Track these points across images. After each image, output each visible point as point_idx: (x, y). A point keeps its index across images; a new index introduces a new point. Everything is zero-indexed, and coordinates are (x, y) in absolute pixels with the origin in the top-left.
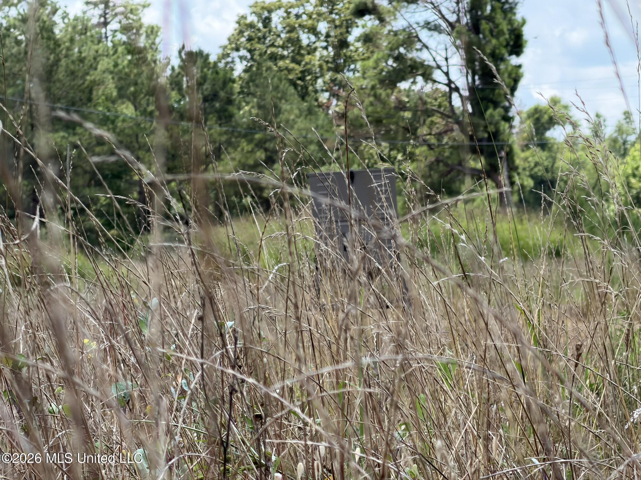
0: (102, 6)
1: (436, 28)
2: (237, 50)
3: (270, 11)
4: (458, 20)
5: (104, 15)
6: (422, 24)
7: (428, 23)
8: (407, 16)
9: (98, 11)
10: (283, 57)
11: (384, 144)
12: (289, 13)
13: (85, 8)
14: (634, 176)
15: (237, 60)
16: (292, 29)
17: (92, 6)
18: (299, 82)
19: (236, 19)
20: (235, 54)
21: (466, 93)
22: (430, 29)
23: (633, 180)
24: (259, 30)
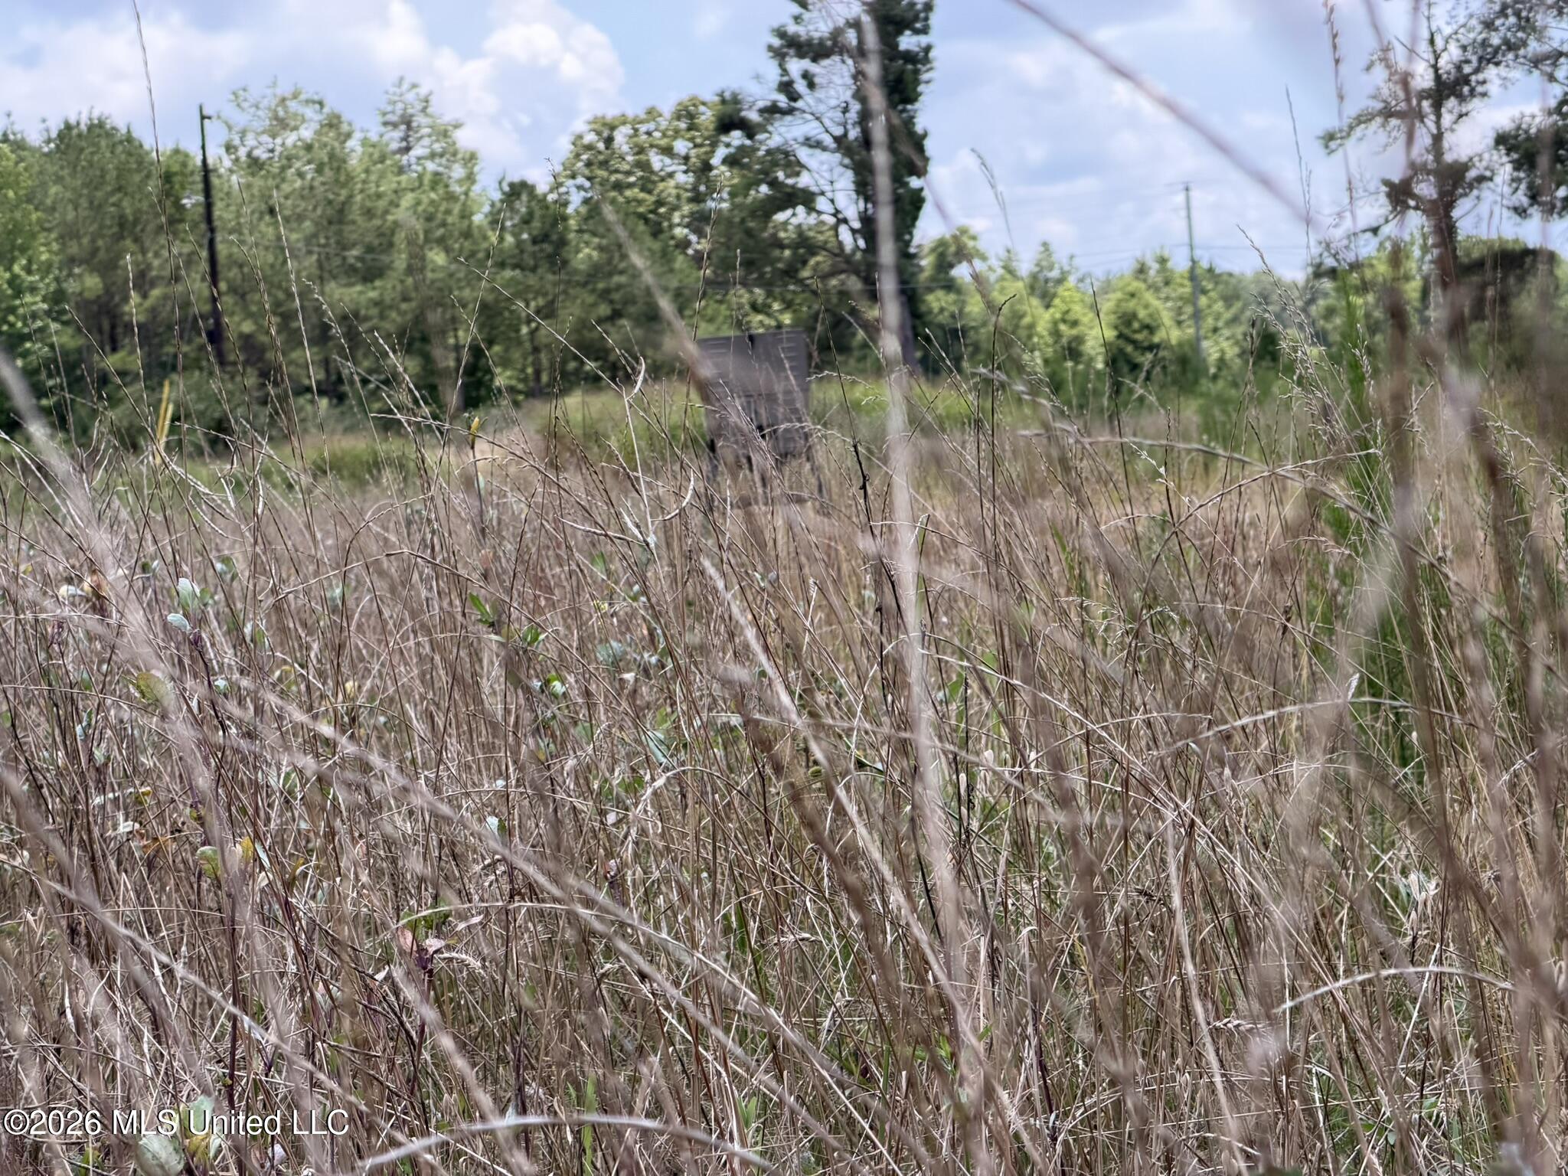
0: (403, 127)
1: (818, 145)
2: (573, 177)
3: (613, 128)
4: (845, 135)
5: (405, 139)
6: (801, 140)
7: (808, 139)
8: (783, 130)
9: (398, 134)
10: (630, 186)
11: (757, 291)
12: (636, 130)
13: (383, 129)
14: (1064, 321)
15: (573, 190)
16: (640, 150)
17: (390, 128)
18: (651, 216)
19: (572, 138)
20: (570, 182)
21: (857, 225)
22: (811, 146)
23: (1063, 327)
24: (600, 152)
